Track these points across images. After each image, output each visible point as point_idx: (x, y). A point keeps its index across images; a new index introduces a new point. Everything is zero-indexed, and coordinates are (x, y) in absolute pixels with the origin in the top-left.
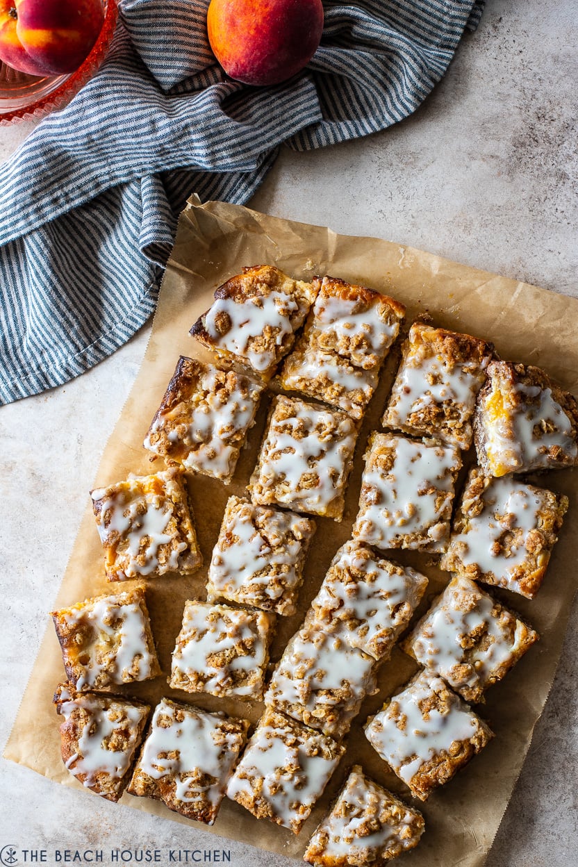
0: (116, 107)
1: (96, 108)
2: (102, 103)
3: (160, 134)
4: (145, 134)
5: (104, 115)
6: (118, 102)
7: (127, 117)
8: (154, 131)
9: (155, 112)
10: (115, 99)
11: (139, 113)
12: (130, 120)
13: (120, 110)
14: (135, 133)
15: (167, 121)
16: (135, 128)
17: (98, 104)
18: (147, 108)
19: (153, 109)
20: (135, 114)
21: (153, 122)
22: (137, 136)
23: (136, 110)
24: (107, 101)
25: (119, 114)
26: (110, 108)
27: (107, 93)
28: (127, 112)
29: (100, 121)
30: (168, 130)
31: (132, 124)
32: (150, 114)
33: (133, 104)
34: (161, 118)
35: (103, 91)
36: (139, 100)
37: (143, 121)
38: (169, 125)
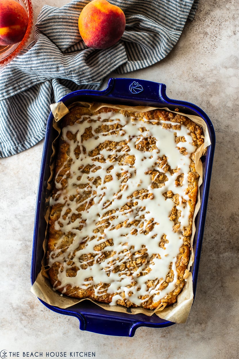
0: (44, 59)
1: (36, 58)
2: (39, 56)
3: (59, 72)
4: (54, 71)
5: (39, 61)
6: (45, 57)
7: (48, 64)
8: (58, 71)
9: (59, 64)
10: (44, 55)
11: (53, 63)
12: (49, 65)
13: (45, 60)
14: (50, 70)
15: (63, 68)
16: (50, 68)
17: (37, 56)
18: (56, 61)
19: (59, 62)
20: (51, 63)
21: (58, 67)
22: (50, 71)
23: (52, 61)
24: (41, 56)
25: (45, 62)
26: (42, 59)
27: (41, 52)
28: (48, 62)
29: (37, 64)
30: (63, 72)
31: (49, 67)
32: (57, 64)
33: (51, 58)
34: (61, 67)
35: (40, 51)
36: (53, 57)
37: (54, 66)
38: (64, 70)
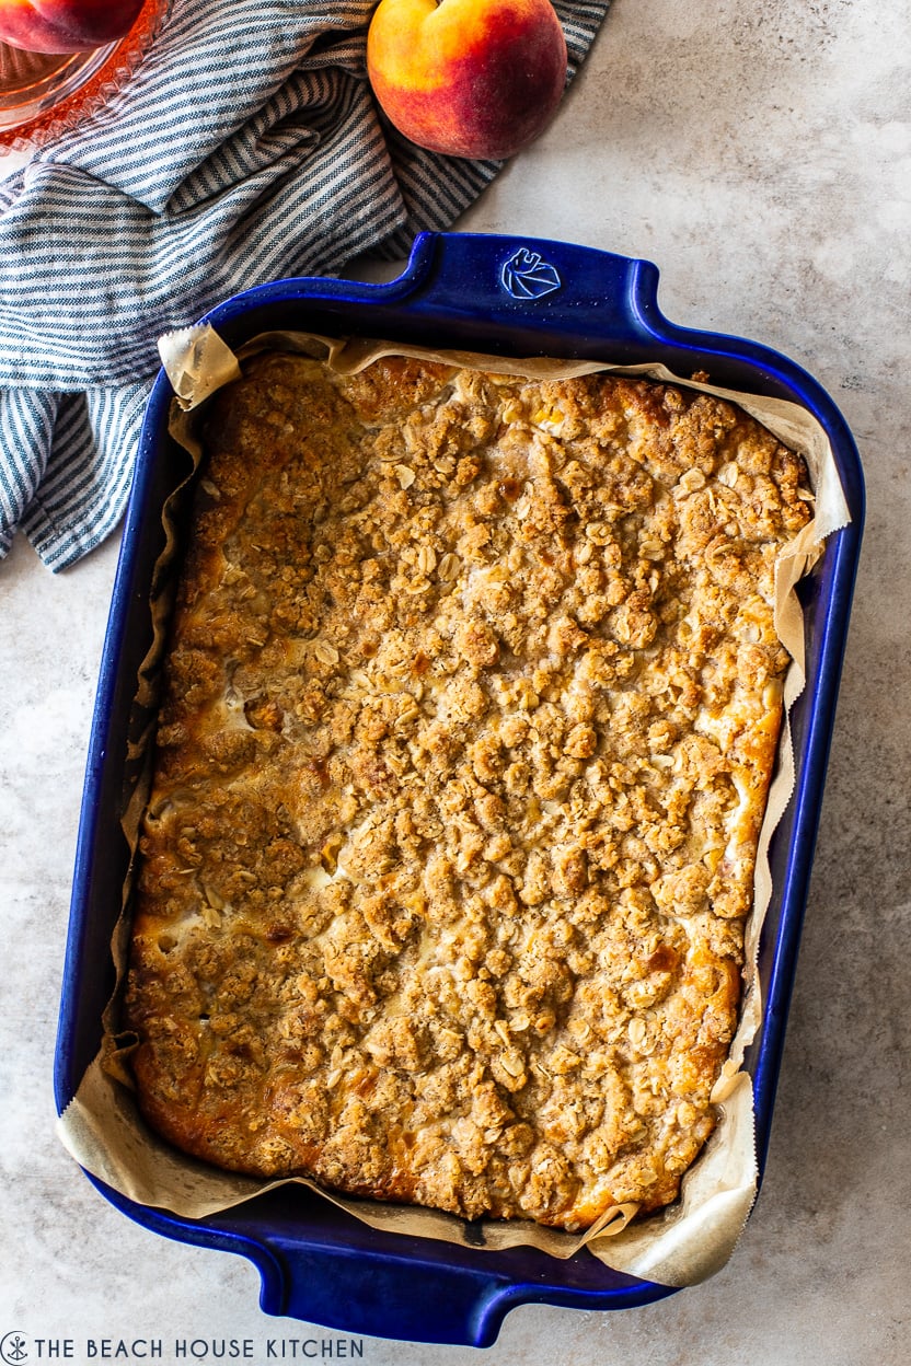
0: (53, 259)
1: (18, 256)
2: (30, 247)
3: (119, 317)
4: (95, 314)
5: (30, 269)
6: (56, 251)
7: (68, 280)
8: (110, 311)
9: (116, 281)
10: (52, 244)
11: (89, 278)
12: (72, 287)
13: (58, 266)
14: (76, 308)
15: (135, 300)
16: (78, 301)
17: (22, 248)
18: (103, 269)
19: (114, 274)
20: (80, 279)
21: (110, 297)
22: (79, 315)
23: (84, 272)
24: (39, 246)
25: (55, 273)
26: (42, 260)
27: (40, 230)
28: (68, 272)
29: (22, 278)
30: (134, 314)
31: (75, 294)
32: (108, 283)
33: (80, 258)
34: (124, 294)
35: (33, 224)
36: (92, 251)
37: (93, 293)
38: (138, 307)
